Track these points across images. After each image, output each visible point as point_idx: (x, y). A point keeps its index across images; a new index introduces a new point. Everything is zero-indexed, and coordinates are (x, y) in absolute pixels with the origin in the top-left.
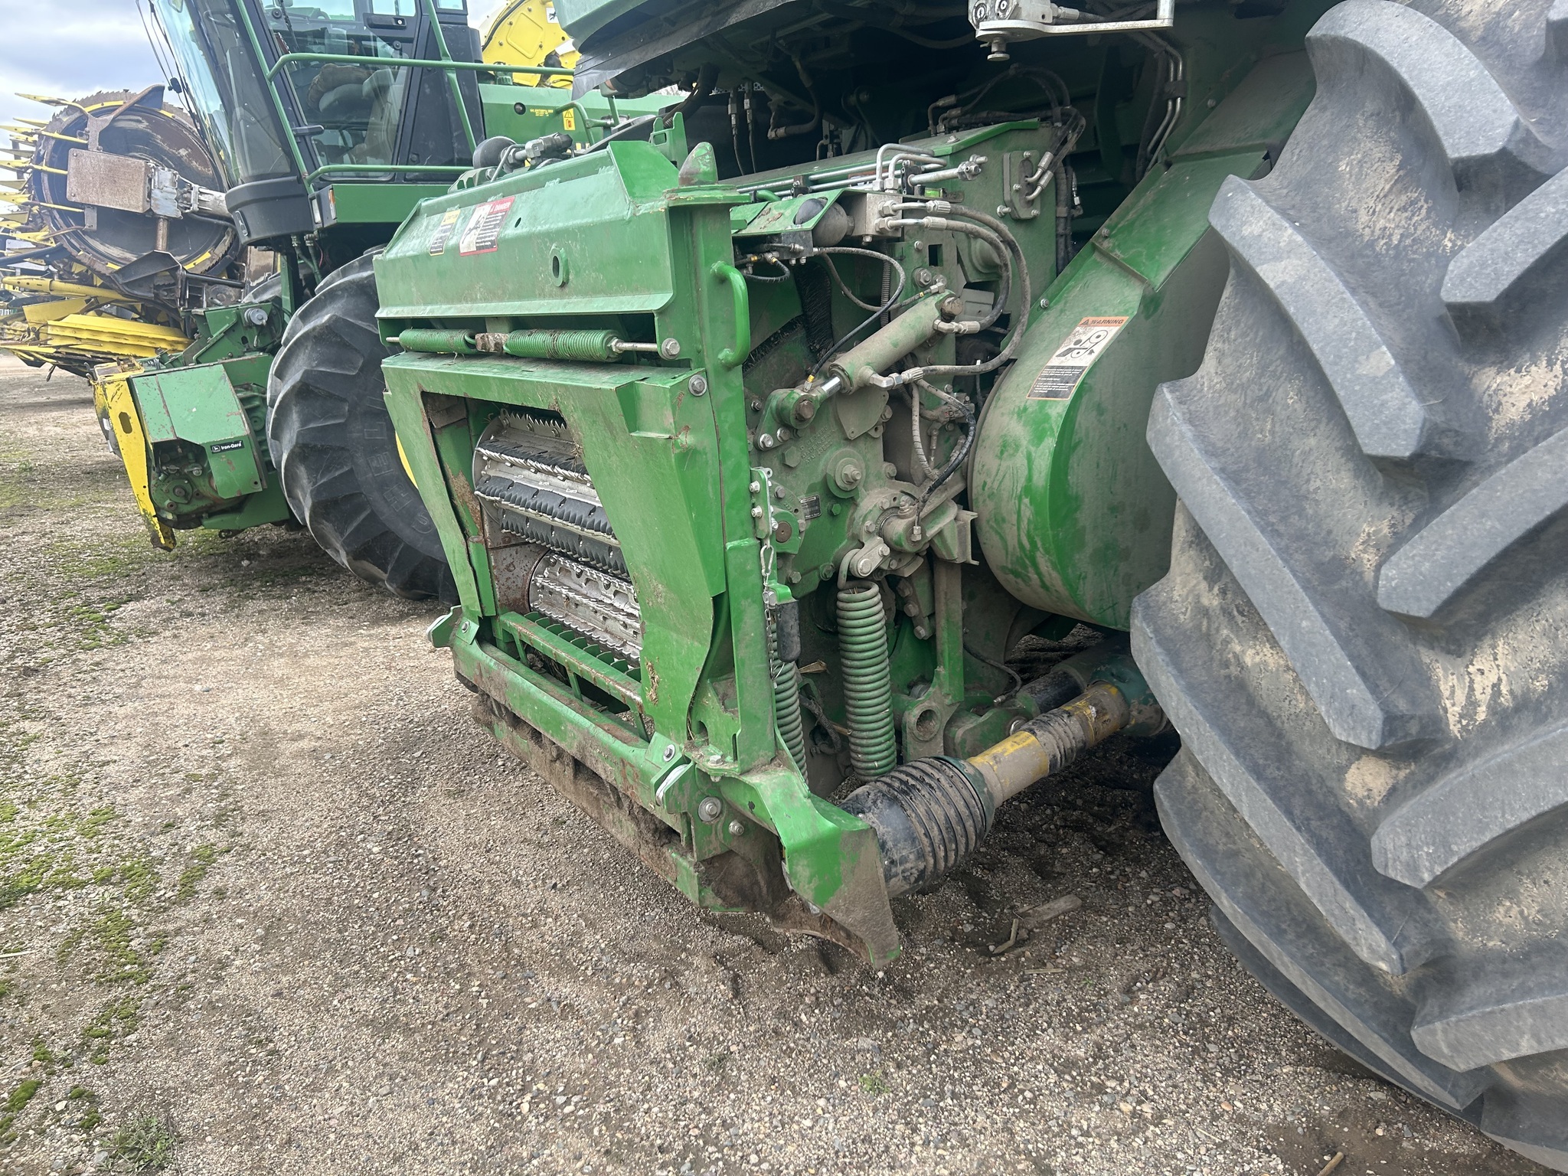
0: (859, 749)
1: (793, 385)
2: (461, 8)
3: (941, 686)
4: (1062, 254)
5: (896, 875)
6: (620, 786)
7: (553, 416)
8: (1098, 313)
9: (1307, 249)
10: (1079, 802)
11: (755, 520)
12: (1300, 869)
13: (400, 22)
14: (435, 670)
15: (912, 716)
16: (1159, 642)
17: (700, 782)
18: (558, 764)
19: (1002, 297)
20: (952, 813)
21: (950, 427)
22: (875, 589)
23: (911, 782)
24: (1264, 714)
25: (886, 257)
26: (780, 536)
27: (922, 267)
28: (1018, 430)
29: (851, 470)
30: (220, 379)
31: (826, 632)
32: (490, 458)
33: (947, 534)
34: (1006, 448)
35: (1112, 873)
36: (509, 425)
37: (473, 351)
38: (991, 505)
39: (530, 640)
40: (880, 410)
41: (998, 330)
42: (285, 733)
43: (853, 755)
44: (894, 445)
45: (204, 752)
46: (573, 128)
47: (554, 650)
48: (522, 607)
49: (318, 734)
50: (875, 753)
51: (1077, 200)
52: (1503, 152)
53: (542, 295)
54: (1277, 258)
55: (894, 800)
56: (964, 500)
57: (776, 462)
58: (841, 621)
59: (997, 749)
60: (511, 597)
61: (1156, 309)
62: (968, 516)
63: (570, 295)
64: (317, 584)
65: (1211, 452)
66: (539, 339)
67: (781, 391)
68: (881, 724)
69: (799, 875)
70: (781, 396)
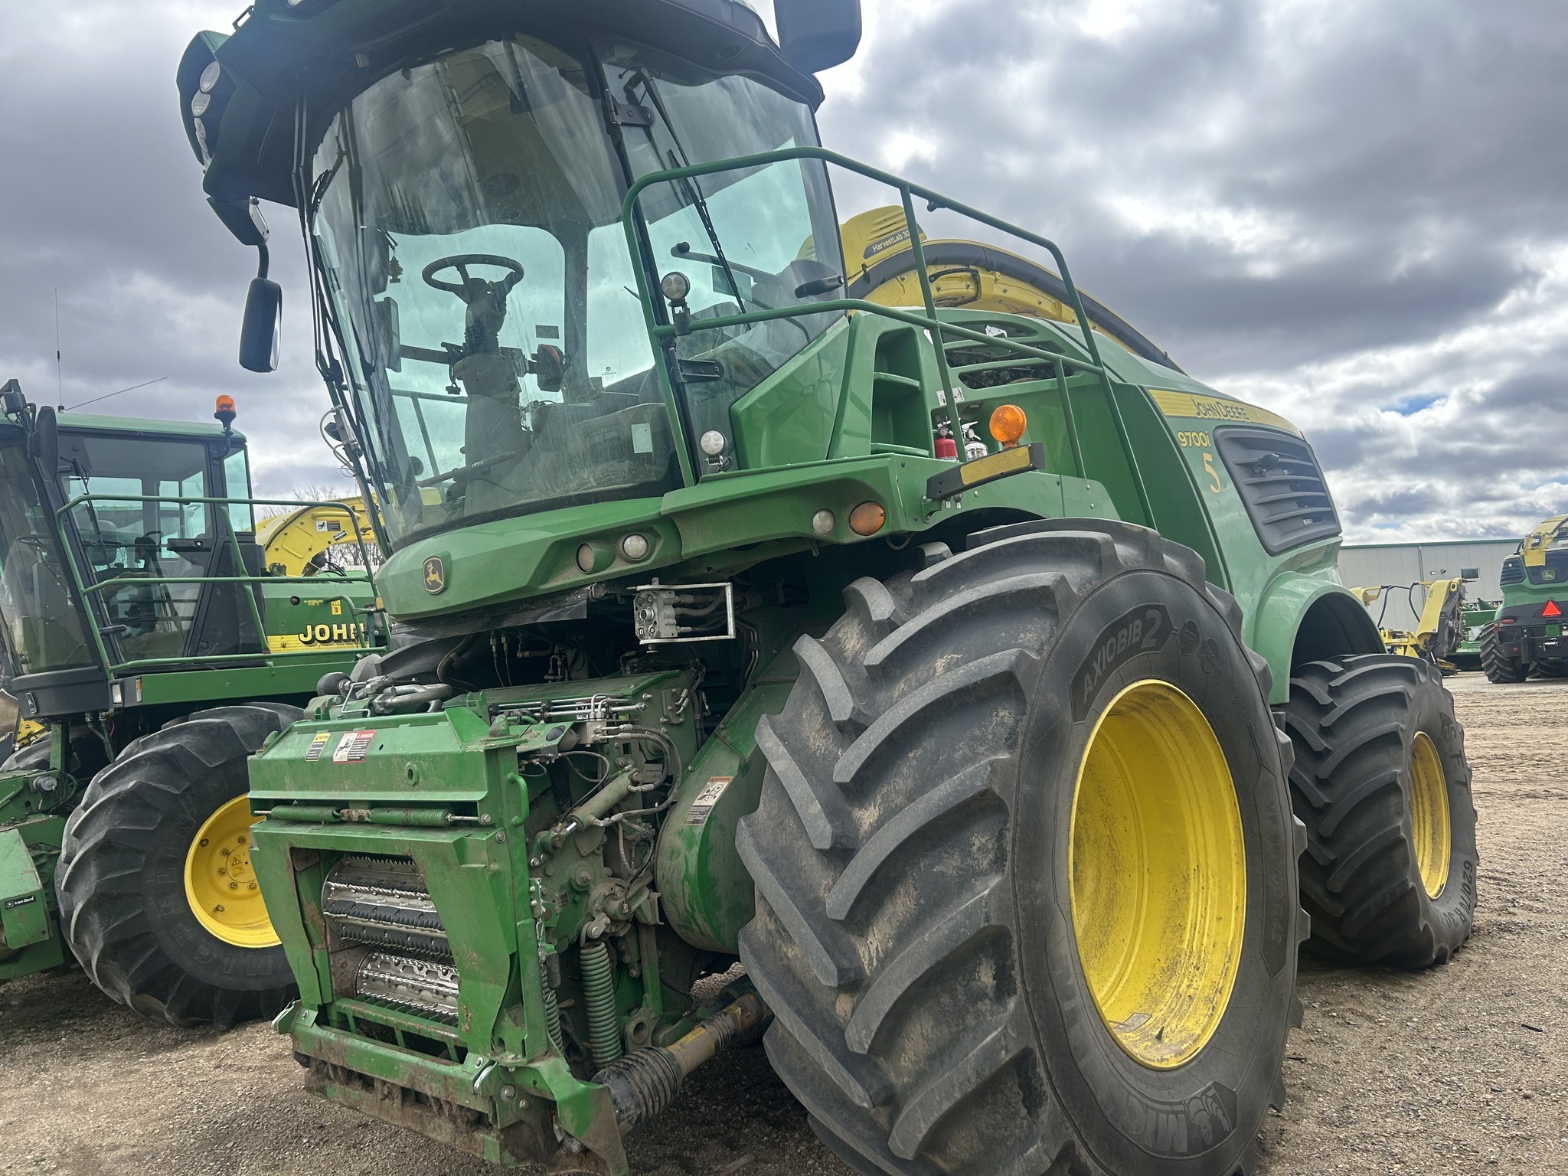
0: (598, 1050)
1: (548, 828)
2: (250, 530)
3: (647, 1007)
4: (700, 739)
5: (623, 1120)
6: (443, 1098)
7: (406, 859)
8: (718, 775)
9: (788, 756)
10: (759, 1100)
11: (532, 908)
12: (823, 1061)
13: (199, 544)
14: (224, 1082)
15: (631, 1027)
16: (751, 952)
17: (503, 1075)
18: (387, 1101)
19: (666, 766)
20: (655, 1078)
21: (642, 843)
22: (603, 945)
23: (630, 1062)
24: (800, 982)
25: (599, 755)
26: (547, 917)
27: (620, 756)
28: (679, 843)
29: (585, 874)
30: (15, 843)
31: (574, 980)
32: (336, 888)
33: (643, 907)
34: (673, 854)
35: (777, 1138)
36: (349, 865)
37: (338, 820)
38: (668, 887)
39: (363, 1014)
40: (601, 838)
41: (667, 784)
42: (100, 1145)
43: (594, 1055)
44: (609, 857)
45: (30, 1170)
46: (339, 613)
47: (385, 1018)
48: (351, 994)
49: (133, 1143)
50: (608, 1051)
51: (707, 707)
52: (850, 719)
53: (398, 789)
54: (778, 760)
55: (620, 1074)
56: (653, 886)
57: (541, 874)
58: (582, 968)
59: (683, 1040)
60: (344, 987)
61: (747, 772)
62: (656, 895)
63: (418, 790)
64: (82, 1025)
65: (761, 850)
66: (397, 814)
67: (542, 833)
68: (611, 1031)
69: (566, 1120)
70: (542, 835)
